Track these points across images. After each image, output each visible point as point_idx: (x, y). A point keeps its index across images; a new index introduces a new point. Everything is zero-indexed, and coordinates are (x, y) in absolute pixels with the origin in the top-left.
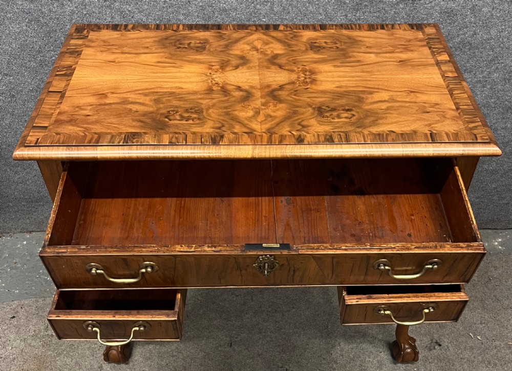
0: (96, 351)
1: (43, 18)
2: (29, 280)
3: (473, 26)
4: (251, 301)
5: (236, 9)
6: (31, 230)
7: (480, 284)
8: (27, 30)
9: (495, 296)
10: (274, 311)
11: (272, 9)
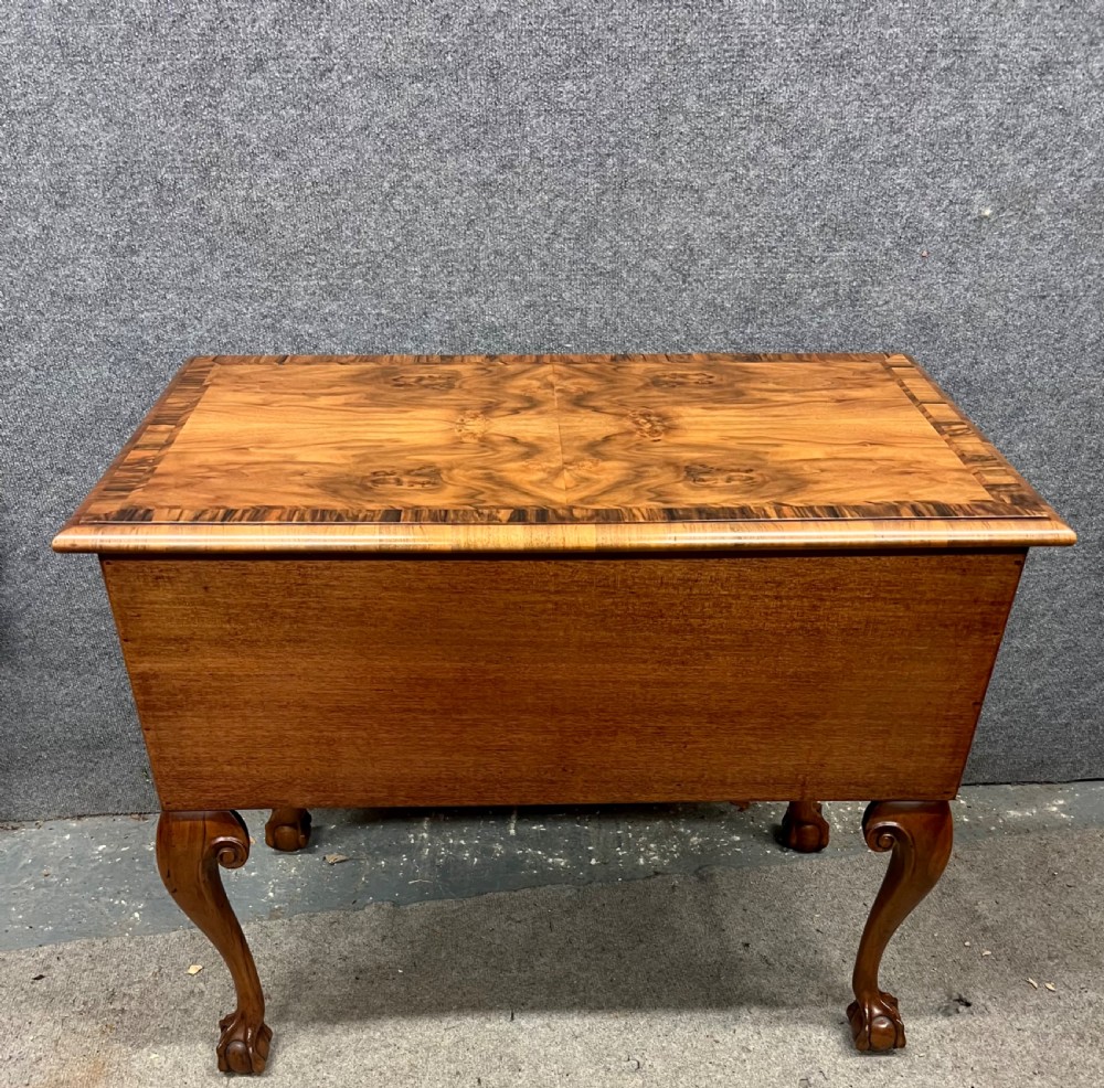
1: (143, 353)
2: (74, 907)
3: (972, 348)
4: (549, 930)
5: (515, 327)
6: (79, 812)
7: (1033, 884)
8: (110, 379)
9: (1071, 907)
10: (599, 949)
11: (582, 324)
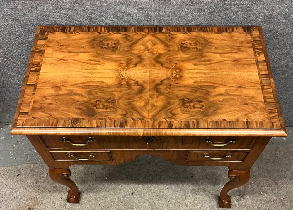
0: (63, 196)
7: (270, 161)
8: (11, 24)
11: (158, 14)
